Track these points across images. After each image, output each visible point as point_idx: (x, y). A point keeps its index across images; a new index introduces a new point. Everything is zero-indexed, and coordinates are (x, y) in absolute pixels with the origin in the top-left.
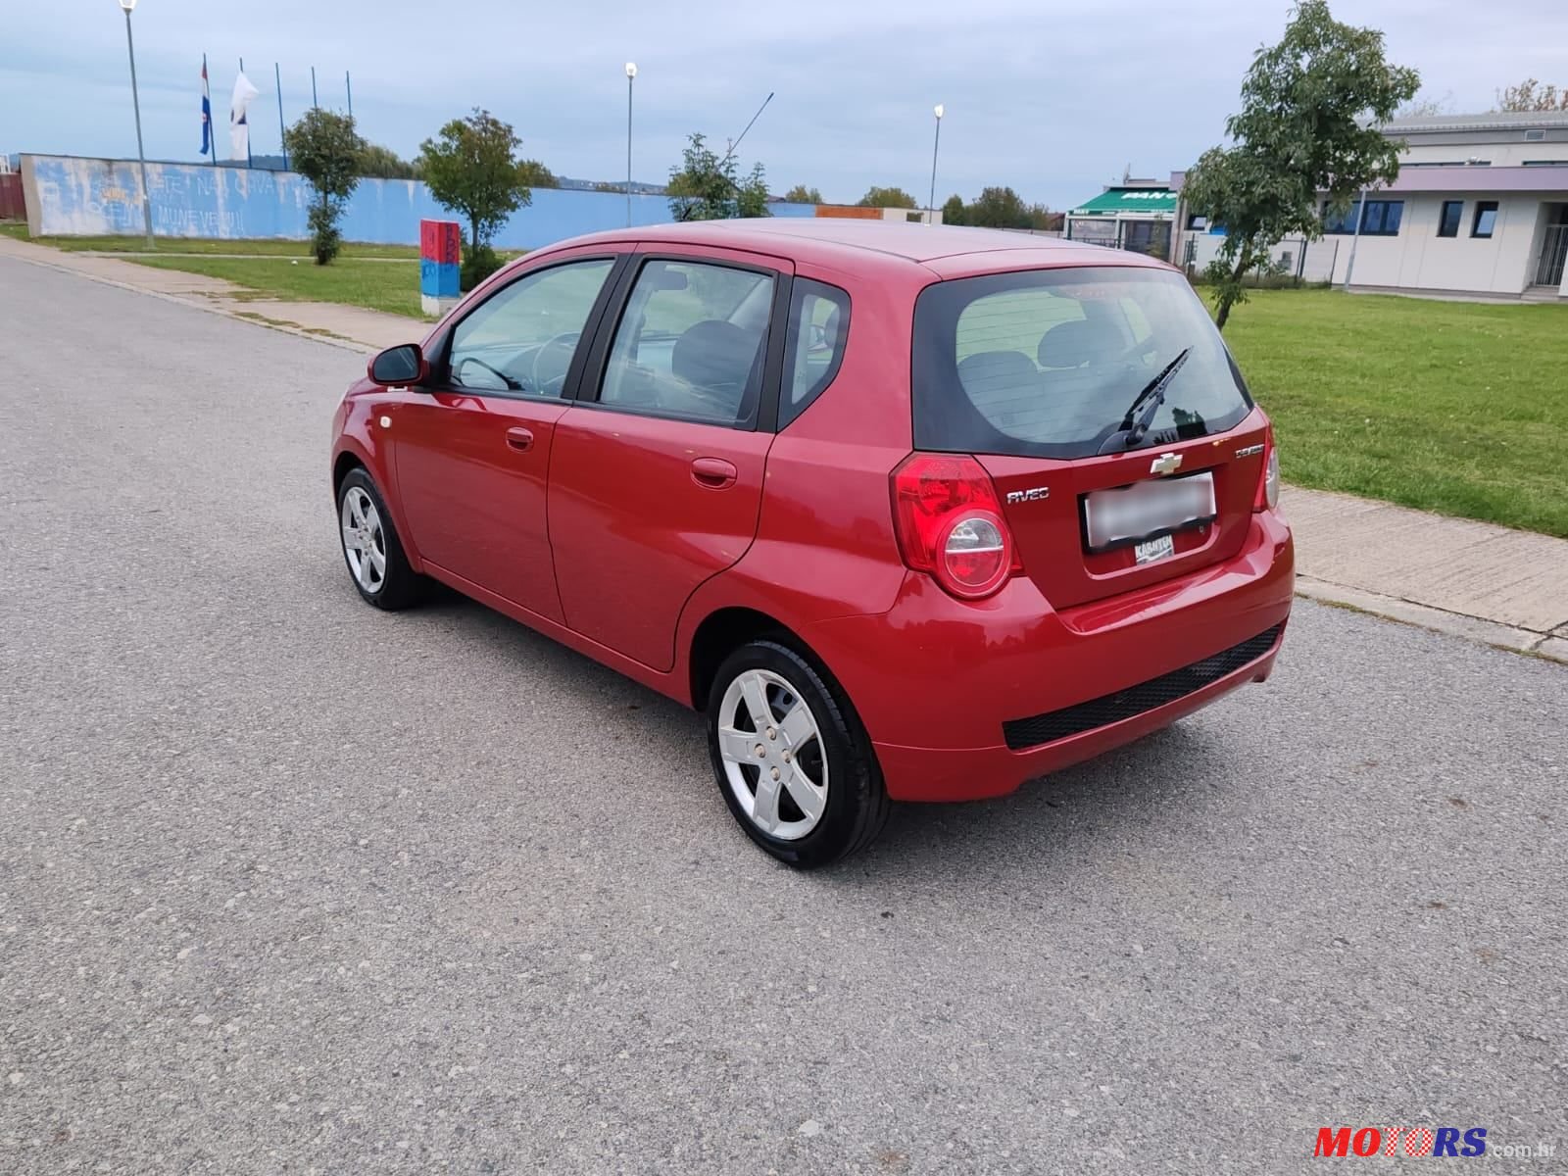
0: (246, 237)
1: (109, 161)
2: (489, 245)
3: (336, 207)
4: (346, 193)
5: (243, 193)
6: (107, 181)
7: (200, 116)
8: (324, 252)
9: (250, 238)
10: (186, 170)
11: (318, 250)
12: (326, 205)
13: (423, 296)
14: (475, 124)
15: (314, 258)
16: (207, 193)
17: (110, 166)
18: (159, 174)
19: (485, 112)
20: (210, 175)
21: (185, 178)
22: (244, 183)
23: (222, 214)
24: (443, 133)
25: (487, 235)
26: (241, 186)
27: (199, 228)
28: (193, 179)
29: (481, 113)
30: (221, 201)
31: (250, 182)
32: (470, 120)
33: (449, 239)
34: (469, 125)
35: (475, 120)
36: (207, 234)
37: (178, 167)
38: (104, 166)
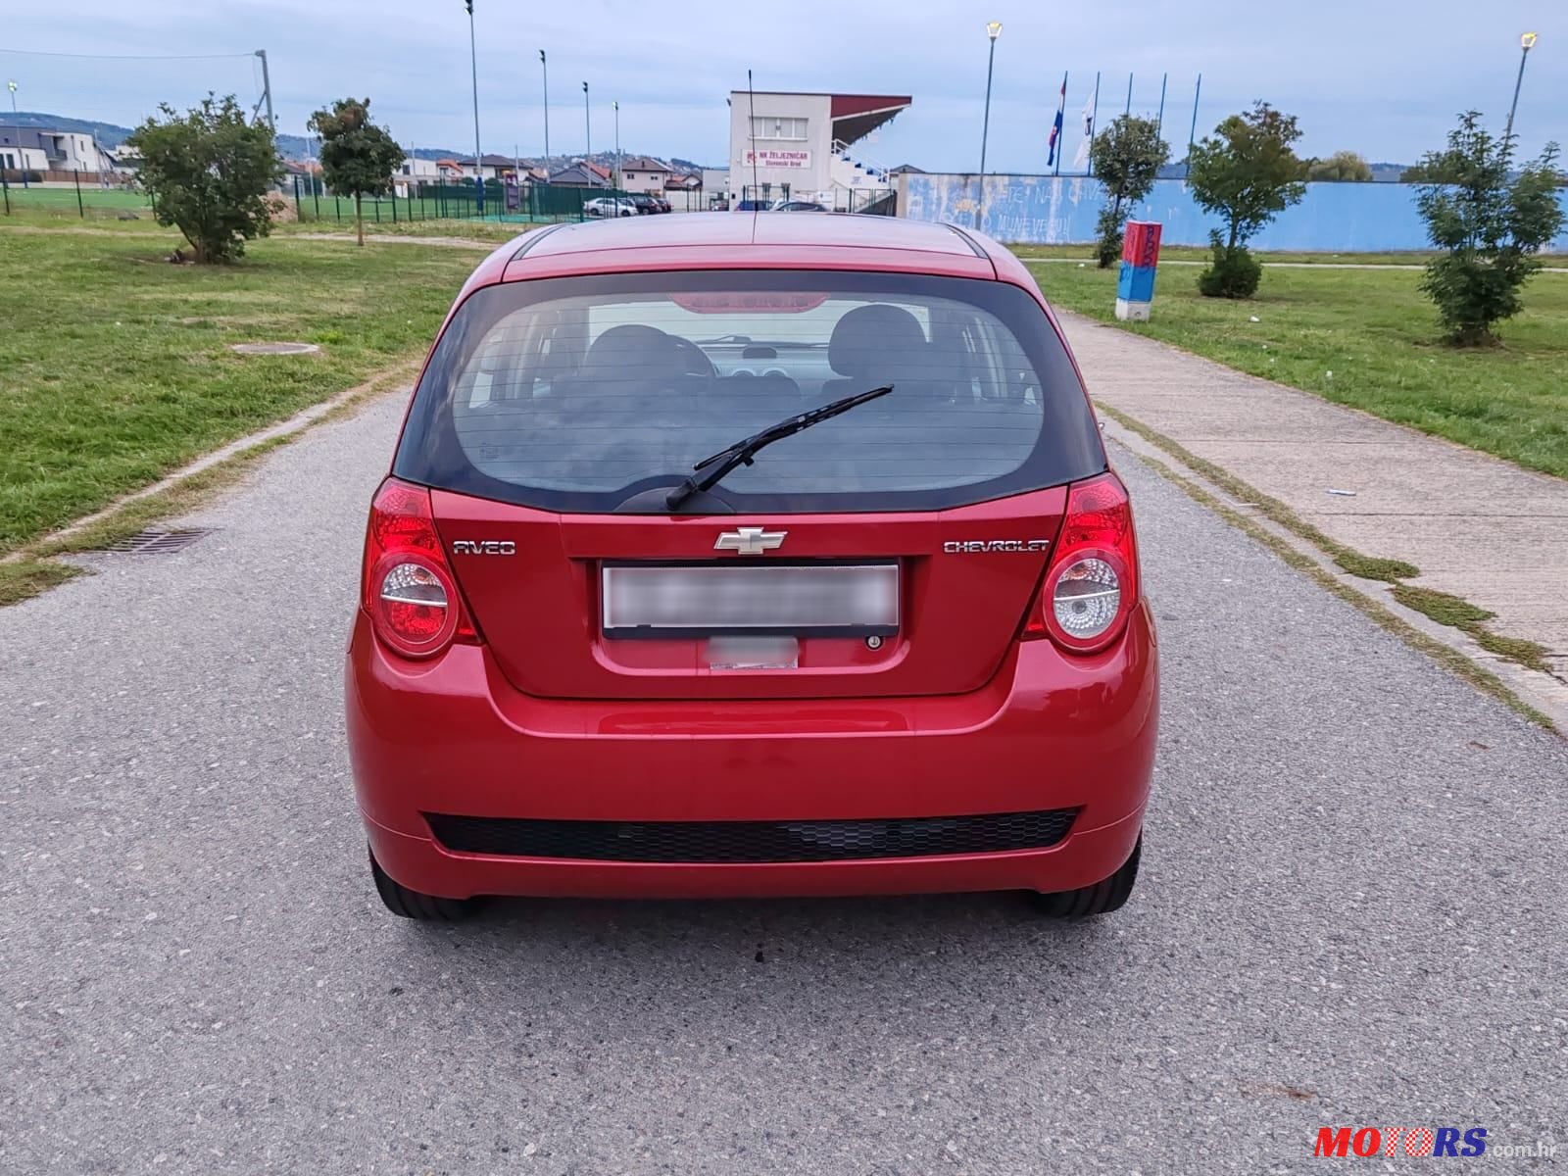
0: (1069, 241)
1: (967, 175)
2: (1246, 247)
3: (1126, 211)
4: (1140, 197)
5: (1075, 200)
6: (962, 193)
7: (1052, 128)
8: (1106, 255)
9: (1073, 243)
10: (1028, 181)
11: (1102, 253)
12: (1117, 210)
13: (1118, 300)
14: (1253, 118)
15: (1097, 261)
16: (1042, 201)
17: (966, 180)
18: (1005, 186)
19: (1266, 105)
20: (1050, 184)
21: (1025, 188)
22: (1077, 191)
23: (1052, 220)
24: (1218, 131)
25: (1244, 237)
26: (1073, 194)
27: (1030, 234)
28: (1033, 191)
29: (1262, 106)
30: (1053, 209)
31: (1082, 189)
32: (1246, 114)
33: (1148, 241)
34: (1246, 120)
35: (1253, 114)
36: (1036, 239)
37: (1022, 179)
38: (962, 180)
